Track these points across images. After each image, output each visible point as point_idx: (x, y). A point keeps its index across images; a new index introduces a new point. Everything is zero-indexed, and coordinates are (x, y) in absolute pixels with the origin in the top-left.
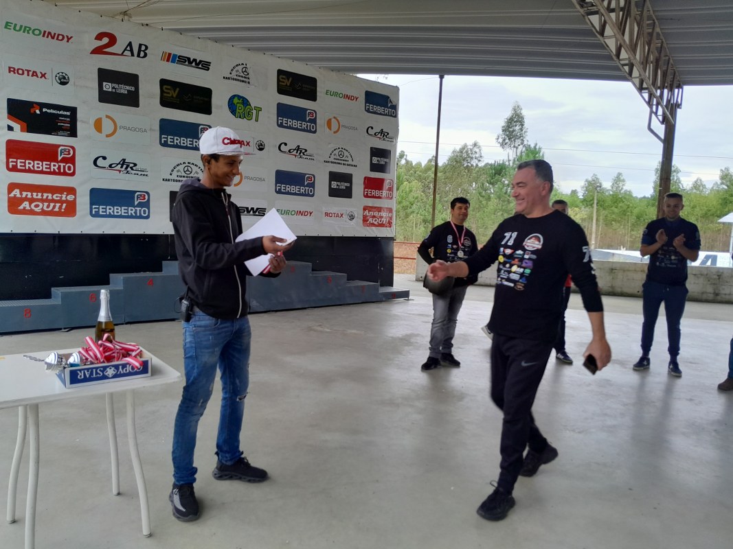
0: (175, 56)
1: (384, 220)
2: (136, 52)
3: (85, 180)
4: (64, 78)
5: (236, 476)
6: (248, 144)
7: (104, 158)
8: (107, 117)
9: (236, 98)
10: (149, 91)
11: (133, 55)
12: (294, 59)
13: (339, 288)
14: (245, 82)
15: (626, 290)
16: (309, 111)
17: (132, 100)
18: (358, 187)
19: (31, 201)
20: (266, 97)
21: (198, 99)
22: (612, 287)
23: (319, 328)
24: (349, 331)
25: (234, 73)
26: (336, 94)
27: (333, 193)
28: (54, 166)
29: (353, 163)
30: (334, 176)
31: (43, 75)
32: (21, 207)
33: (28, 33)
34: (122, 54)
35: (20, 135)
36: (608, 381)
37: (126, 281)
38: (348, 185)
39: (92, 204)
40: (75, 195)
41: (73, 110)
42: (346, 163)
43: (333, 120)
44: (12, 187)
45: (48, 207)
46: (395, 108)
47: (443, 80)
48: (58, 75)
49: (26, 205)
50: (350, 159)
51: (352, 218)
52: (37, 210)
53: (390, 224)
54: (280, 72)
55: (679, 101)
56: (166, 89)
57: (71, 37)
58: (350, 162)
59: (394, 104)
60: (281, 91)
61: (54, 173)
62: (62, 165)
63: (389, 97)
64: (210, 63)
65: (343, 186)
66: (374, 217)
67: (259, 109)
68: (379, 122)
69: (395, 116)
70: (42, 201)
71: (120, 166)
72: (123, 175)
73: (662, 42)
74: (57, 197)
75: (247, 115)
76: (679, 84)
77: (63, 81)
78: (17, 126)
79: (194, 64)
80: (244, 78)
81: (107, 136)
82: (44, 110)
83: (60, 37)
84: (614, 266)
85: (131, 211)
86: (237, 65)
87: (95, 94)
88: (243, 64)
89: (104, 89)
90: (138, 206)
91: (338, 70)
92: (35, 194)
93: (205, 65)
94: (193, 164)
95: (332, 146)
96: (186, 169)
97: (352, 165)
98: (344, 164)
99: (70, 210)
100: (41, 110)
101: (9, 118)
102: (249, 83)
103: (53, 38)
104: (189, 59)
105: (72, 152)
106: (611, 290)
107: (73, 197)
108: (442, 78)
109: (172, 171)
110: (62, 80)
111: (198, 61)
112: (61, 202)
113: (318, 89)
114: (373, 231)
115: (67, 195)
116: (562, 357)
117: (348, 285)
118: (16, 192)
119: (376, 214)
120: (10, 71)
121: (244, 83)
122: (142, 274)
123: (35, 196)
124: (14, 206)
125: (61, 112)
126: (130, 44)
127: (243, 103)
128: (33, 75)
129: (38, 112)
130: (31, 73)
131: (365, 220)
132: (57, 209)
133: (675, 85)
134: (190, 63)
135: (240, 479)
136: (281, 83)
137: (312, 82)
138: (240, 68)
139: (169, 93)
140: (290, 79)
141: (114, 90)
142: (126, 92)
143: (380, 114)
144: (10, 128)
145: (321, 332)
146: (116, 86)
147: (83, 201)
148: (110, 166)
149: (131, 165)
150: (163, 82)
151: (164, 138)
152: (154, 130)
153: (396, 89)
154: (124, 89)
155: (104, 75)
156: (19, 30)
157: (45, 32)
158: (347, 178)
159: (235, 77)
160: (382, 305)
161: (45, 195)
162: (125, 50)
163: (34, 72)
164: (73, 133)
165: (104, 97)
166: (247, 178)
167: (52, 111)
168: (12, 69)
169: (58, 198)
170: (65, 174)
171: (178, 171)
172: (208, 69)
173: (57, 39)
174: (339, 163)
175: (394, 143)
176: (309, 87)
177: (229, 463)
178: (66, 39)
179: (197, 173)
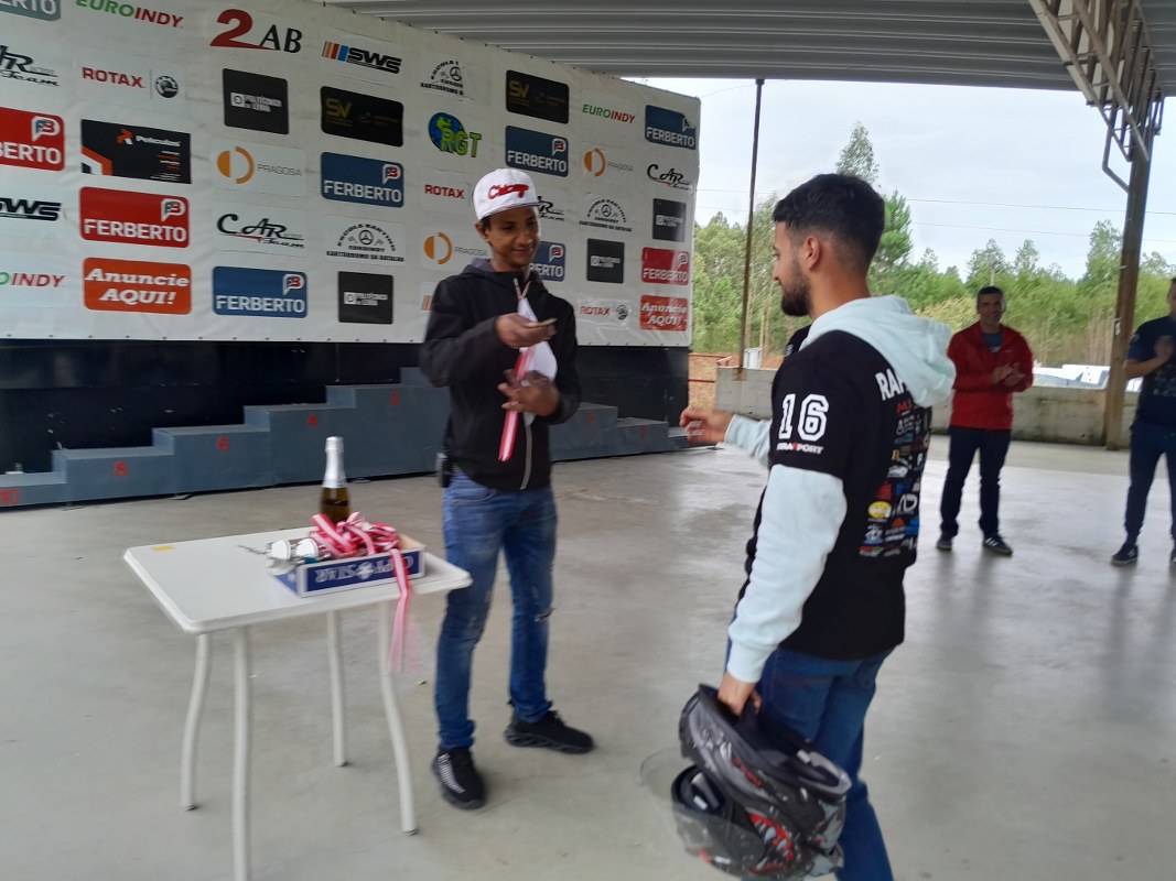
0: (344, 48)
1: (675, 319)
2: (282, 43)
3: (204, 253)
4: (170, 86)
5: (544, 741)
6: (460, 194)
7: (235, 218)
8: (239, 149)
9: (441, 118)
10: (304, 107)
11: (277, 47)
12: (533, 53)
13: (606, 430)
14: (456, 92)
15: (1062, 433)
16: (556, 140)
17: (276, 122)
18: (633, 265)
19: (120, 287)
20: (488, 115)
21: (381, 120)
22: (1040, 428)
23: (583, 495)
24: (635, 500)
25: (438, 77)
26: (599, 111)
27: (595, 274)
28: (155, 232)
29: (626, 225)
30: (595, 247)
31: (137, 82)
32: (104, 298)
33: (113, 12)
34: (261, 47)
35: (101, 180)
36: (1077, 582)
37: (274, 419)
38: (617, 261)
39: (216, 292)
40: (188, 277)
41: (185, 139)
42: (615, 225)
43: (594, 154)
44: (90, 264)
45: (147, 297)
46: (693, 133)
47: (763, 87)
48: (160, 81)
49: (111, 294)
50: (620, 218)
51: (623, 314)
52: (129, 302)
53: (683, 325)
54: (511, 75)
55: (1157, 121)
56: (332, 103)
57: (181, 18)
58: (621, 224)
59: (692, 127)
60: (513, 106)
61: (155, 242)
62: (168, 228)
63: (683, 116)
64: (400, 60)
65: (610, 262)
66: (657, 314)
67: (477, 137)
68: (667, 157)
69: (694, 147)
70: (138, 287)
71: (259, 230)
72: (263, 246)
73: (1141, 24)
74: (161, 281)
75: (457, 147)
76: (1159, 94)
77: (169, 91)
78: (96, 166)
79: (374, 63)
80: (454, 85)
81: (240, 181)
82: (139, 138)
83: (164, 19)
84: (1044, 394)
85: (278, 305)
86: (443, 65)
87: (219, 111)
88: (451, 62)
89: (234, 104)
90: (288, 296)
91: (603, 71)
92: (125, 276)
93: (392, 65)
94: (374, 227)
95: (593, 198)
96: (363, 236)
97: (624, 229)
98: (611, 227)
99: (182, 303)
100: (133, 139)
101: (84, 152)
102: (461, 93)
103: (151, 19)
104: (367, 53)
105: (183, 207)
106: (1037, 433)
107: (186, 281)
108: (760, 83)
109: (342, 238)
110: (167, 89)
111: (381, 57)
112: (167, 289)
113: (571, 103)
114: (658, 338)
115: (177, 278)
116: (994, 544)
117: (619, 425)
118: (97, 274)
119: (661, 308)
120: (85, 75)
121: (453, 94)
122: (294, 407)
123: (126, 281)
124: (94, 296)
125: (166, 142)
126: (273, 30)
127: (452, 128)
128: (121, 82)
129: (129, 141)
130: (117, 78)
131: (644, 318)
132: (160, 301)
133: (1154, 95)
134: (369, 60)
135: (549, 746)
136: (512, 94)
137: (562, 90)
138: (447, 69)
139: (335, 111)
140: (527, 87)
141: (248, 106)
142: (268, 109)
143: (670, 144)
144: (86, 169)
145: (588, 500)
146: (251, 98)
147: (202, 288)
148: (244, 230)
149: (278, 229)
150: (327, 93)
151: (329, 184)
152: (312, 172)
153: (696, 102)
154: (263, 104)
155: (234, 81)
156: (99, 8)
157: (139, 10)
158: (616, 250)
159: (440, 84)
160: (674, 458)
161: (142, 278)
162: (266, 38)
163: (124, 76)
164: (184, 176)
165: (234, 117)
166: (459, 249)
167: (151, 140)
168: (88, 72)
169: (163, 283)
170: (173, 243)
171: (351, 239)
172: (397, 71)
173: (159, 22)
174: (604, 226)
175: (690, 192)
176: (556, 99)
177: (531, 720)
178: (172, 22)
179: (380, 242)
